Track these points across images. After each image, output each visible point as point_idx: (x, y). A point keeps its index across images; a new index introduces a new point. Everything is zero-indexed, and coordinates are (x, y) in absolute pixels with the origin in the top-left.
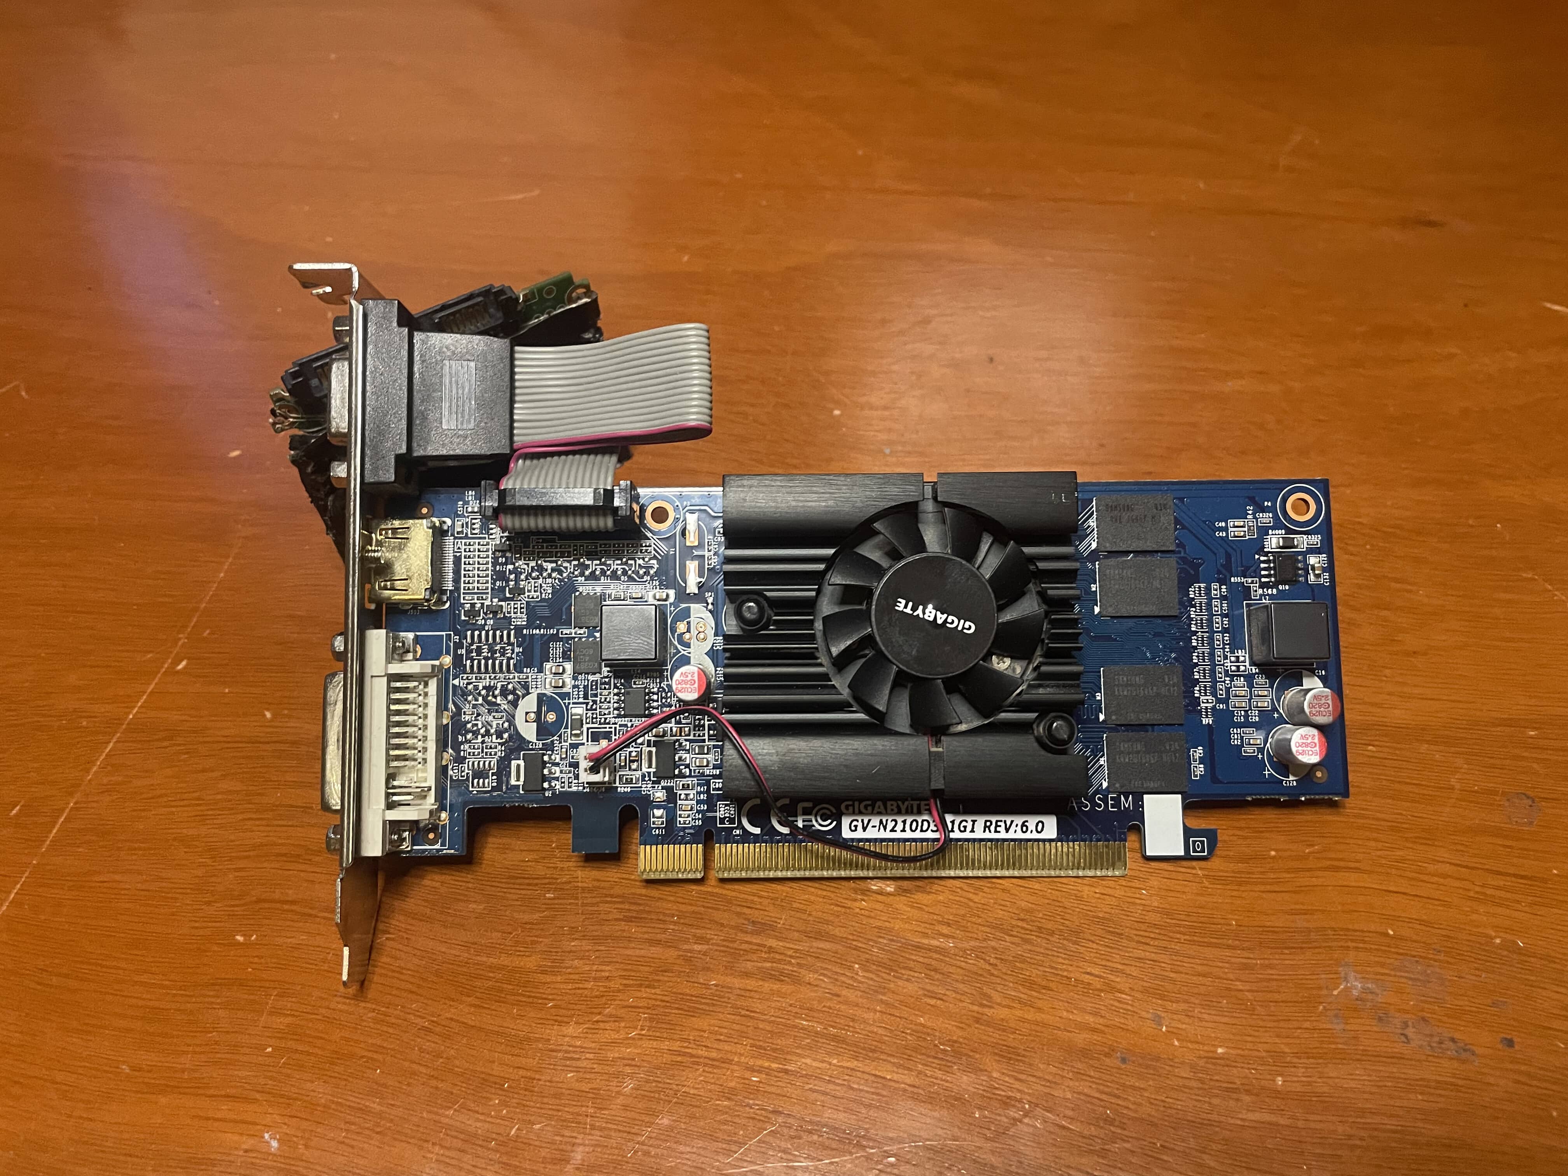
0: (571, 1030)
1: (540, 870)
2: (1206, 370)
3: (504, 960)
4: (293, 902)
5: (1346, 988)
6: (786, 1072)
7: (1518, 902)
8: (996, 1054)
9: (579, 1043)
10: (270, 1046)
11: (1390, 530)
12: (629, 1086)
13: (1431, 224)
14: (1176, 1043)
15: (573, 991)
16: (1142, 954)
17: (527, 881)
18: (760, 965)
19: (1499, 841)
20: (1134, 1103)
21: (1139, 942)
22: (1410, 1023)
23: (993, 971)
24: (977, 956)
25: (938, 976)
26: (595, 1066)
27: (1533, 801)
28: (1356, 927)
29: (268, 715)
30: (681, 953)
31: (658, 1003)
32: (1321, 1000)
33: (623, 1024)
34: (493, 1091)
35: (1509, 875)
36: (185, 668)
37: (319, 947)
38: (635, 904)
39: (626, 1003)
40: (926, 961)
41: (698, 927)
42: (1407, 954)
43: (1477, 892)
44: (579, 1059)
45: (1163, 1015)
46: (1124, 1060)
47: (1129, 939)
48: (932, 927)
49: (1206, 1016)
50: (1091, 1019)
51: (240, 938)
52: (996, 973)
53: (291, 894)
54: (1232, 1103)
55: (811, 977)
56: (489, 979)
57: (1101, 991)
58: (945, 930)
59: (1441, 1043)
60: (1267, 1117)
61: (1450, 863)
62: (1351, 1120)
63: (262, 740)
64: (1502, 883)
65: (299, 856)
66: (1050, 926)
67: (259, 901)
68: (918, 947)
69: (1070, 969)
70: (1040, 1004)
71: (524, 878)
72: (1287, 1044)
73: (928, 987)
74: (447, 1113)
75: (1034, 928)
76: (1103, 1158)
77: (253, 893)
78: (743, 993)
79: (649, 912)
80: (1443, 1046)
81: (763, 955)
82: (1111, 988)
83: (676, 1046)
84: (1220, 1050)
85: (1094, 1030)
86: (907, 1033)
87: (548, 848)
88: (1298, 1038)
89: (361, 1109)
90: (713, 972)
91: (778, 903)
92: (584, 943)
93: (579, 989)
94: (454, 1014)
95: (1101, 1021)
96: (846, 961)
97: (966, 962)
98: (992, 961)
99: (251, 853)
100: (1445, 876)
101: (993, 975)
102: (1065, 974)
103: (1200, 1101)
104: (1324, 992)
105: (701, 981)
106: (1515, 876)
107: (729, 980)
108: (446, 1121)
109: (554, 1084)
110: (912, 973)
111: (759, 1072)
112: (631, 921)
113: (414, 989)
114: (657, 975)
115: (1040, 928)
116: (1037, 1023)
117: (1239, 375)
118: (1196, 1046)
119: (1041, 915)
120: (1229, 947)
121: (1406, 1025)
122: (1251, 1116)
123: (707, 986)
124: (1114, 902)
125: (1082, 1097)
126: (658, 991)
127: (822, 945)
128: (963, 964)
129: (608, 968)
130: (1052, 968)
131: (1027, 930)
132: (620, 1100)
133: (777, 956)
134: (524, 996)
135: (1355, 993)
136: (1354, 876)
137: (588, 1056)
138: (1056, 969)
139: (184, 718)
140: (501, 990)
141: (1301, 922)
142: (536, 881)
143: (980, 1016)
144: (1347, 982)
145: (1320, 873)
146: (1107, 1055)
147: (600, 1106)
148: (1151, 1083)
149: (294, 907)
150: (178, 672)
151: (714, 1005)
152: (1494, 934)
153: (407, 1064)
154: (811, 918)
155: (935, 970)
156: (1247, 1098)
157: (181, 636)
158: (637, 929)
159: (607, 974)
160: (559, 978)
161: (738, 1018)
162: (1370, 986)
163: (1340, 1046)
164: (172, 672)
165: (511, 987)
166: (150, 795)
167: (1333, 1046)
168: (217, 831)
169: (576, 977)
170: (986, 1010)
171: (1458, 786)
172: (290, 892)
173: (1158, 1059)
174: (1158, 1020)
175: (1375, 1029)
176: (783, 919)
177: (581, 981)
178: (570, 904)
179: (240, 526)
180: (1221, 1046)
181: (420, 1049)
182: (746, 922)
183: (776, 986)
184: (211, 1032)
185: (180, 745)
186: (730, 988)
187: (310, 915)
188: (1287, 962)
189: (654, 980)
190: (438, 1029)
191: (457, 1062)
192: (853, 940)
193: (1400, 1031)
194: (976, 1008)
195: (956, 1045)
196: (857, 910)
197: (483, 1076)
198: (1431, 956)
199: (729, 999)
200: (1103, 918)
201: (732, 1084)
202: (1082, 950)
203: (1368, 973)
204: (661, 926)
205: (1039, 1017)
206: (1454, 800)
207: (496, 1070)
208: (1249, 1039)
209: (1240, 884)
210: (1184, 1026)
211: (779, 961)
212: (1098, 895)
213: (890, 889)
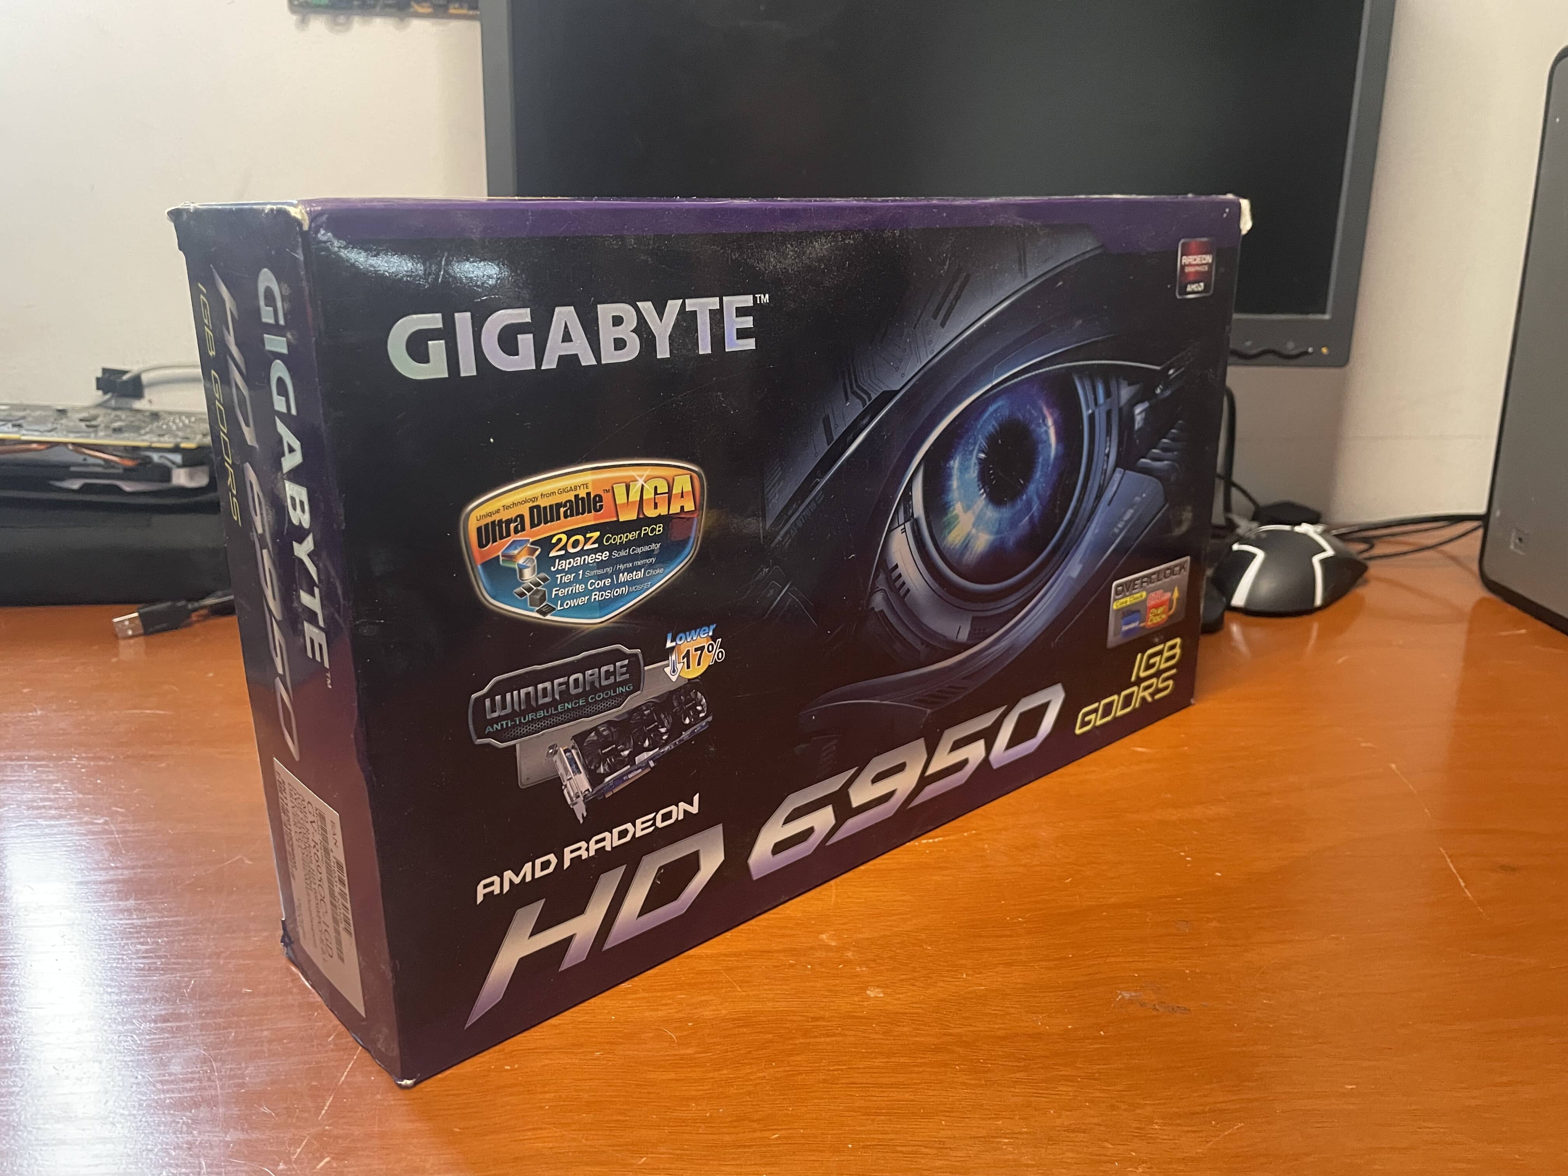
7: (1191, 957)
14: (1047, 1027)
27: (1187, 922)
28: (1119, 975)
40: (910, 1018)
42: (1146, 982)
46: (1023, 1037)
48: (907, 1005)
49: (1059, 1016)
50: (1003, 1026)
58: (915, 1006)
64: (1181, 952)
68: (902, 1014)
69: (985, 1010)
70: (975, 1024)
72: (1101, 1020)
73: (914, 1027)
85: (1005, 1029)
95: (1008, 1025)
100: (1156, 953)
102: (984, 1012)
104: (1113, 999)
116: (977, 1031)
118: (1057, 1027)
123: (795, 1044)
138: (978, 1011)
141: (1093, 978)
143: (946, 1033)
146: (1015, 1037)
148: (1041, 1043)
151: (802, 1051)
161: (817, 1053)
162: (1133, 994)
163: (1126, 1017)
167: (1123, 1017)
170: (949, 1031)
171: (1150, 921)
173: (1040, 1034)
174: (1036, 1021)
194: (944, 1031)
198: (1158, 980)
203: (1130, 990)
205: (976, 1029)
206: (1150, 927)
208: (1082, 1021)
213: (881, 995)
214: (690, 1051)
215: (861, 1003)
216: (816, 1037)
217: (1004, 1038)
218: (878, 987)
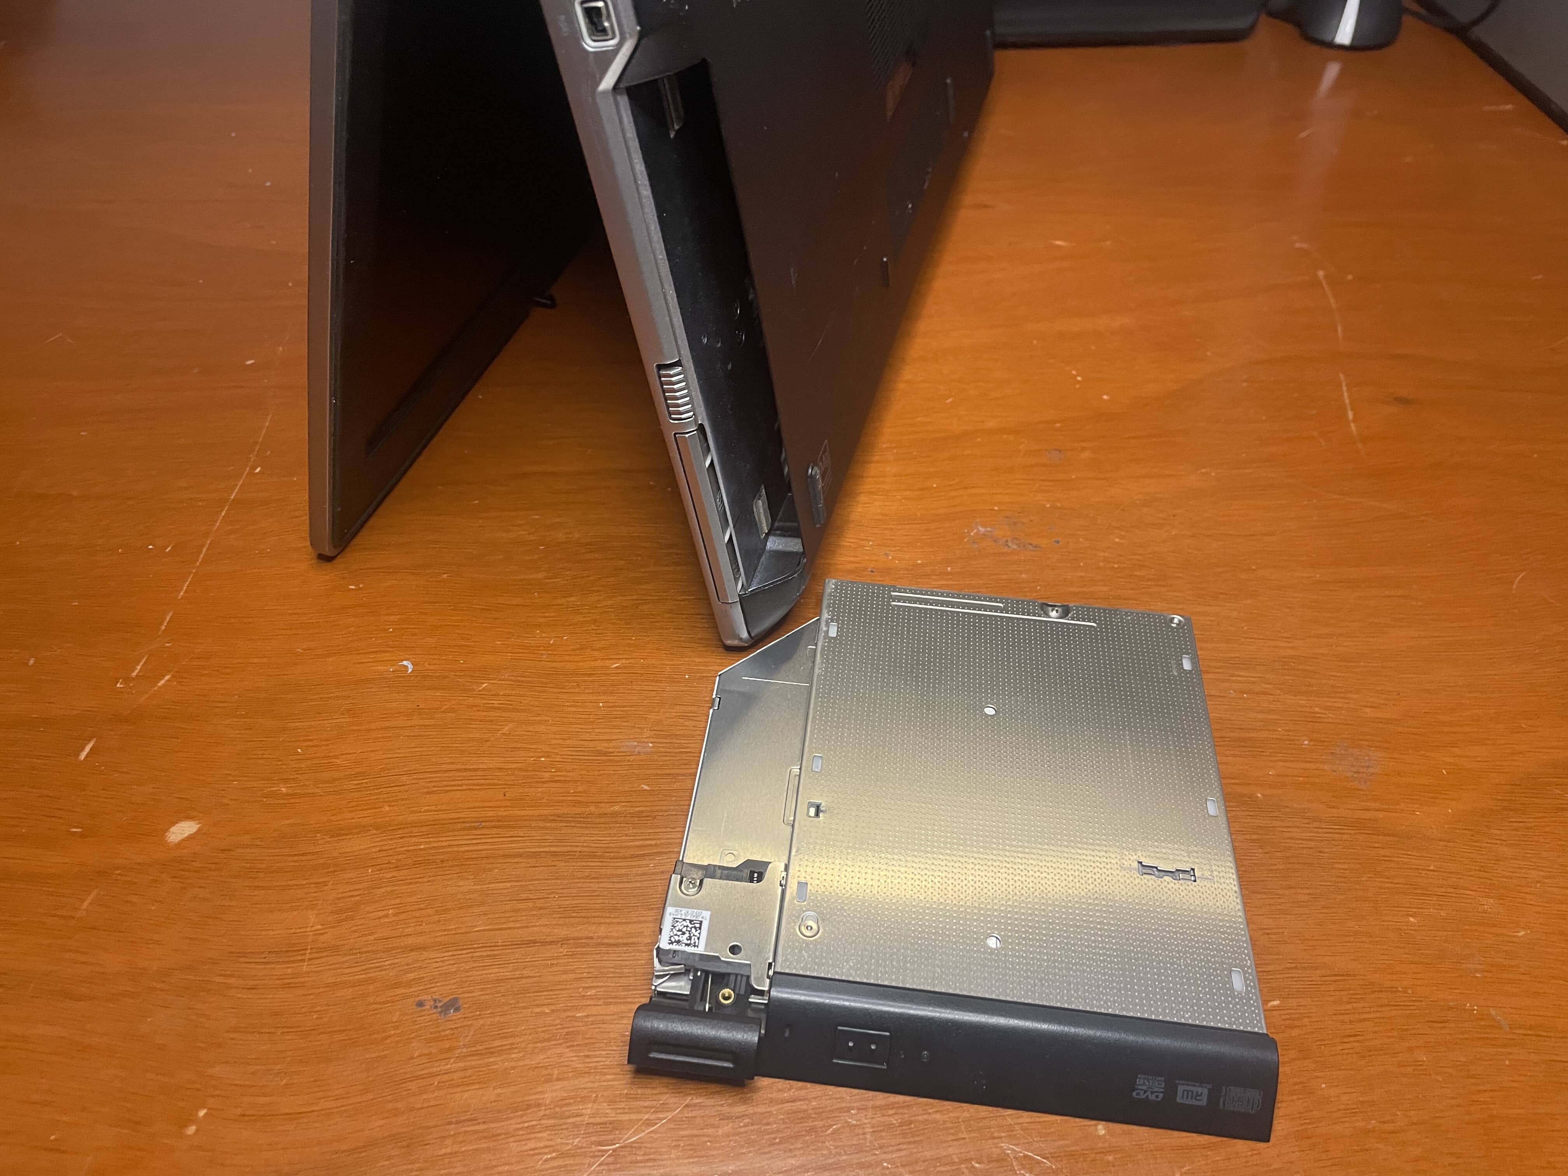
7: (1054, 490)
13: (986, 206)
14: (897, 562)
22: (1009, 541)
27: (1061, 452)
28: (980, 509)
36: (260, 471)
39: (601, 585)
42: (1004, 516)
43: (1036, 489)
45: (889, 553)
49: (910, 550)
51: (352, 587)
56: (517, 585)
64: (1049, 484)
71: (523, 542)
72: (951, 555)
74: (512, 640)
84: (919, 562)
87: (534, 528)
88: (956, 553)
100: (1021, 485)
104: (967, 534)
118: (907, 562)
135: (981, 533)
136: (976, 490)
141: (952, 510)
145: (959, 491)
150: (257, 474)
153: (479, 624)
157: (251, 456)
162: (988, 529)
163: (977, 553)
164: (251, 474)
165: (530, 586)
167: (974, 553)
171: (1023, 449)
174: (887, 555)
188: (946, 526)
191: (509, 620)
197: (527, 623)
198: (1016, 515)
203: (986, 525)
206: (1022, 455)
209: (920, 499)
210: (900, 555)
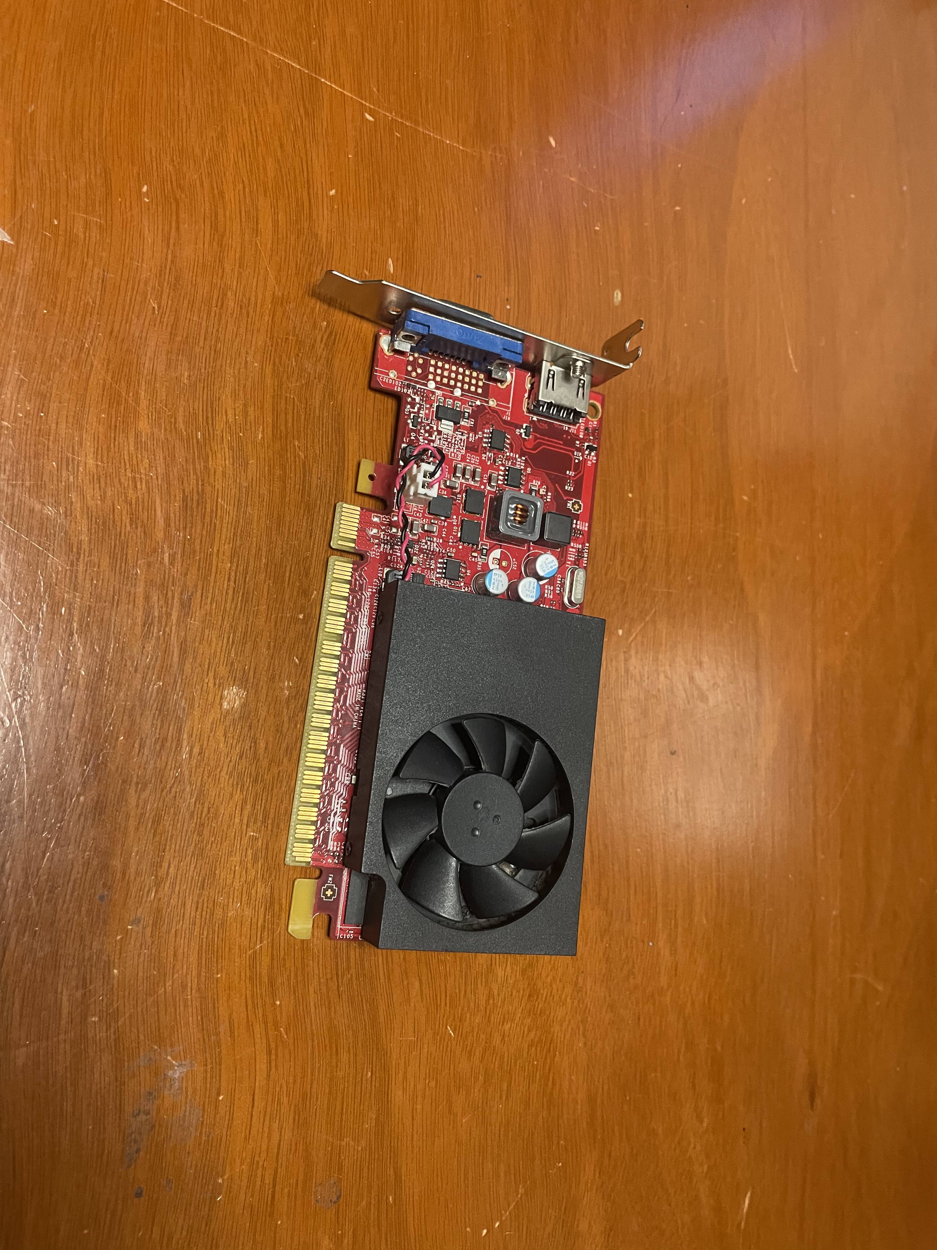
0: (91, 462)
1: (220, 425)
2: (676, 926)
3: (144, 403)
4: (178, 228)
5: (174, 1066)
6: (71, 635)
7: (252, 1196)
8: (99, 798)
9: (81, 469)
10: (59, 223)
11: (551, 1078)
12: (49, 511)
13: (812, 1098)
14: (119, 937)
15: (122, 461)
16: (188, 906)
17: (210, 415)
18: (156, 606)
19: (301, 1178)
20: (68, 909)
21: (198, 902)
22: (148, 1117)
23: (165, 791)
24: (177, 777)
25: (158, 748)
26: (63, 483)
27: (335, 1202)
28: (223, 1071)
29: (333, 192)
30: (160, 544)
31: (118, 530)
32: (162, 1047)
33: (99, 502)
34: (37, 404)
35: (274, 1187)
36: (367, 120)
37: (143, 254)
38: (198, 504)
39: (116, 503)
40: (170, 738)
41: (183, 555)
42: (204, 1111)
43: (258, 1162)
44: (67, 469)
45: (141, 926)
46: (102, 898)
47: (200, 896)
48: (198, 740)
49: (142, 959)
50: (133, 870)
51: (145, 189)
52: (164, 793)
53: (184, 227)
54: (74, 984)
55: (149, 648)
56: (128, 393)
57: (156, 876)
58: (196, 750)
59: (135, 1141)
60: (65, 1011)
61: (280, 1141)
62: (68, 1075)
63: (311, 190)
64: (267, 1182)
65: (216, 230)
66: (206, 832)
67: (177, 201)
68: (180, 731)
69: (172, 851)
70: (142, 829)
71: (212, 413)
72: (125, 1023)
73: (148, 742)
74: (16, 369)
75: (202, 820)
76: (23, 887)
77: (183, 196)
78: (132, 595)
79: (192, 515)
80: (133, 1143)
81: (164, 609)
82: (158, 883)
83: (85, 546)
84: (116, 971)
85: (124, 874)
86: (110, 727)
87: (238, 430)
88: (131, 1031)
89: (13, 300)
90: (147, 571)
91: (208, 617)
92: (163, 466)
93: (125, 465)
94: (96, 367)
95: (132, 878)
96: (164, 675)
97: (171, 769)
98: (173, 790)
99: (216, 191)
100: (269, 1137)
101: (163, 791)
102: (168, 848)
103: (74, 959)
104: (169, 1049)
105: (139, 562)
106: (274, 1192)
107: (142, 584)
108: (10, 369)
109: (46, 453)
110: (159, 727)
111: (70, 613)
112: (183, 502)
113: (114, 334)
114: (141, 527)
115: (203, 825)
116: (126, 828)
117: (674, 952)
118: (118, 952)
119: (213, 825)
120: (199, 974)
121: (147, 1113)
122: (65, 998)
123: (135, 566)
124: (229, 882)
125: (69, 867)
126: (128, 528)
127: (176, 654)
128: (169, 767)
129: (144, 486)
130: (172, 836)
131: (201, 815)
132: (38, 507)
133: (164, 620)
134: (116, 422)
135: (170, 1073)
136: (264, 1067)
137: (71, 477)
138: (171, 840)
139: (325, 123)
140: (119, 403)
141: (223, 1028)
142: (210, 422)
143: (129, 782)
144: (178, 1067)
145: (264, 1041)
146: (105, 885)
147: (32, 491)
148: (86, 919)
149: (173, 230)
150: (363, 116)
151: (120, 573)
152: (225, 1177)
153: (53, 334)
154: (197, 644)
155: (163, 746)
156: (79, 994)
157: (394, 114)
158: (177, 507)
159: (139, 487)
160: (132, 448)
161: (112, 593)
162: (177, 1084)
163: (126, 1064)
164: (362, 110)
165: (122, 411)
166: (257, 103)
167: (126, 1058)
168: (232, 160)
169: (135, 462)
170: (133, 788)
171: (344, 1143)
172: (186, 226)
173: (105, 922)
174: (136, 922)
175: (142, 1090)
176: (195, 623)
177: (131, 465)
178: (194, 453)
179: (490, 153)
180: (119, 972)
181: (66, 343)
182: (189, 594)
183: (139, 621)
184: (66, 174)
185: (302, 123)
186: (135, 585)
187: (168, 244)
188: (191, 1019)
189: (136, 524)
190: (83, 355)
191: (57, 374)
192: (182, 680)
193: (142, 1109)
194: (135, 780)
195: (104, 766)
196: (207, 680)
197: (48, 395)
198: (204, 1130)
199: (127, 585)
200: (215, 874)
201: (57, 592)
202: (188, 859)
203: (187, 1082)
204: (181, 526)
205: (132, 829)
206: (331, 1140)
207: (54, 406)
208: (127, 993)
209: (251, 978)
210: (132, 942)
211: (160, 622)
212: (233, 868)
213: (225, 705)
214: (143, 425)
215: (211, 674)
216: (147, 598)
217: (105, 867)
218: (244, 705)
